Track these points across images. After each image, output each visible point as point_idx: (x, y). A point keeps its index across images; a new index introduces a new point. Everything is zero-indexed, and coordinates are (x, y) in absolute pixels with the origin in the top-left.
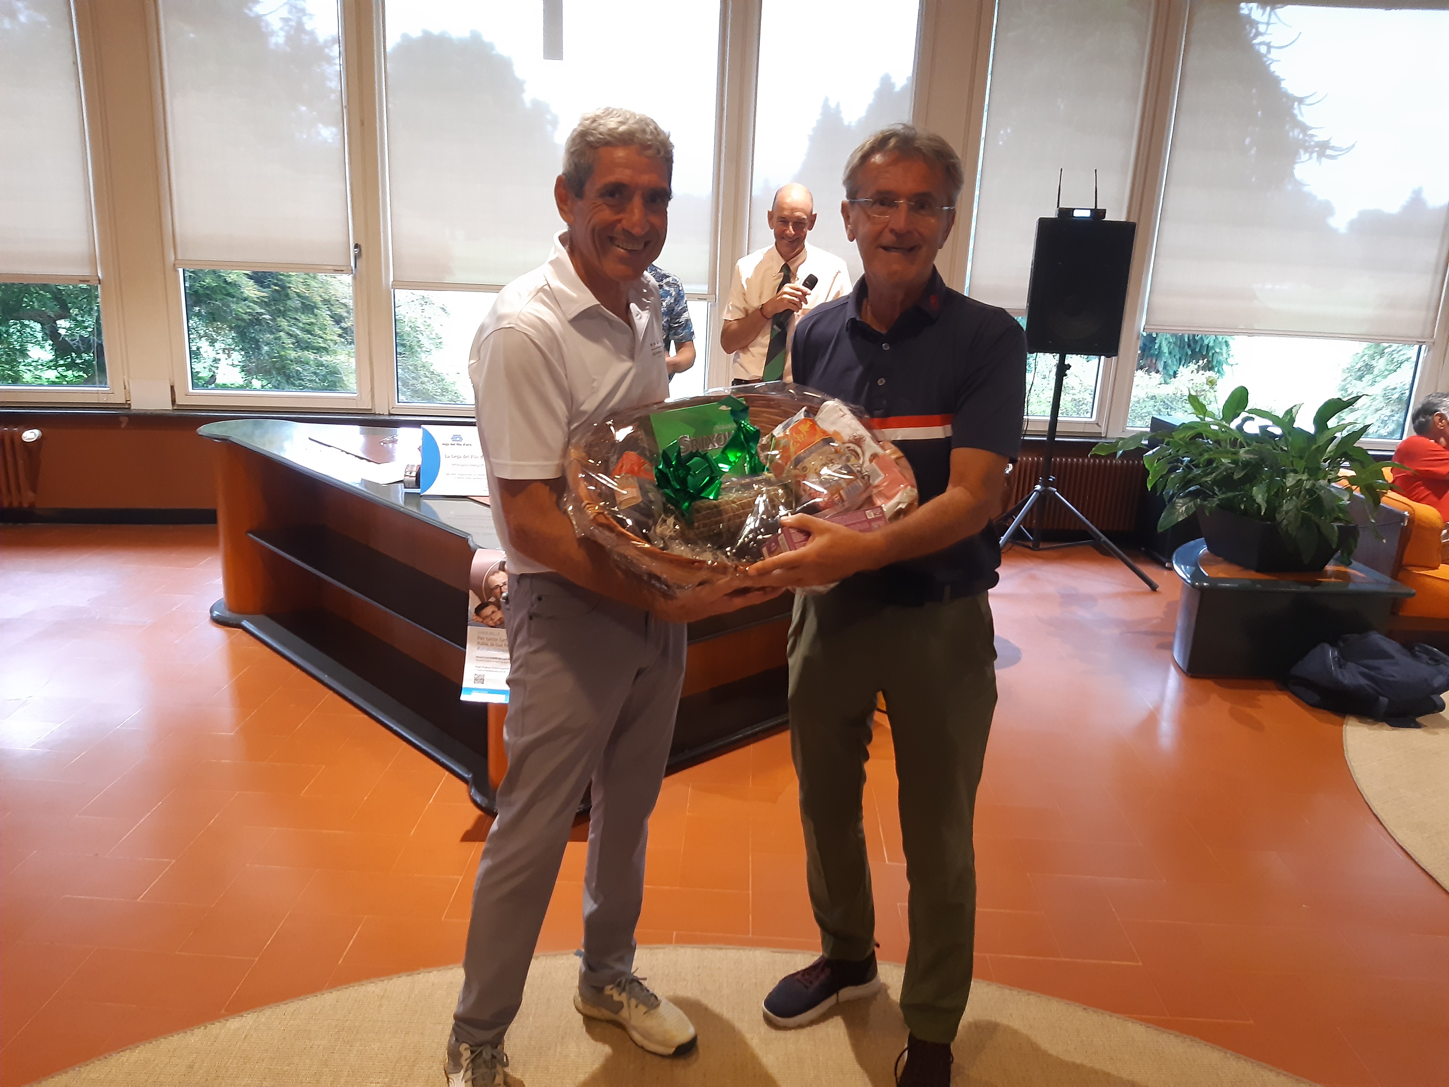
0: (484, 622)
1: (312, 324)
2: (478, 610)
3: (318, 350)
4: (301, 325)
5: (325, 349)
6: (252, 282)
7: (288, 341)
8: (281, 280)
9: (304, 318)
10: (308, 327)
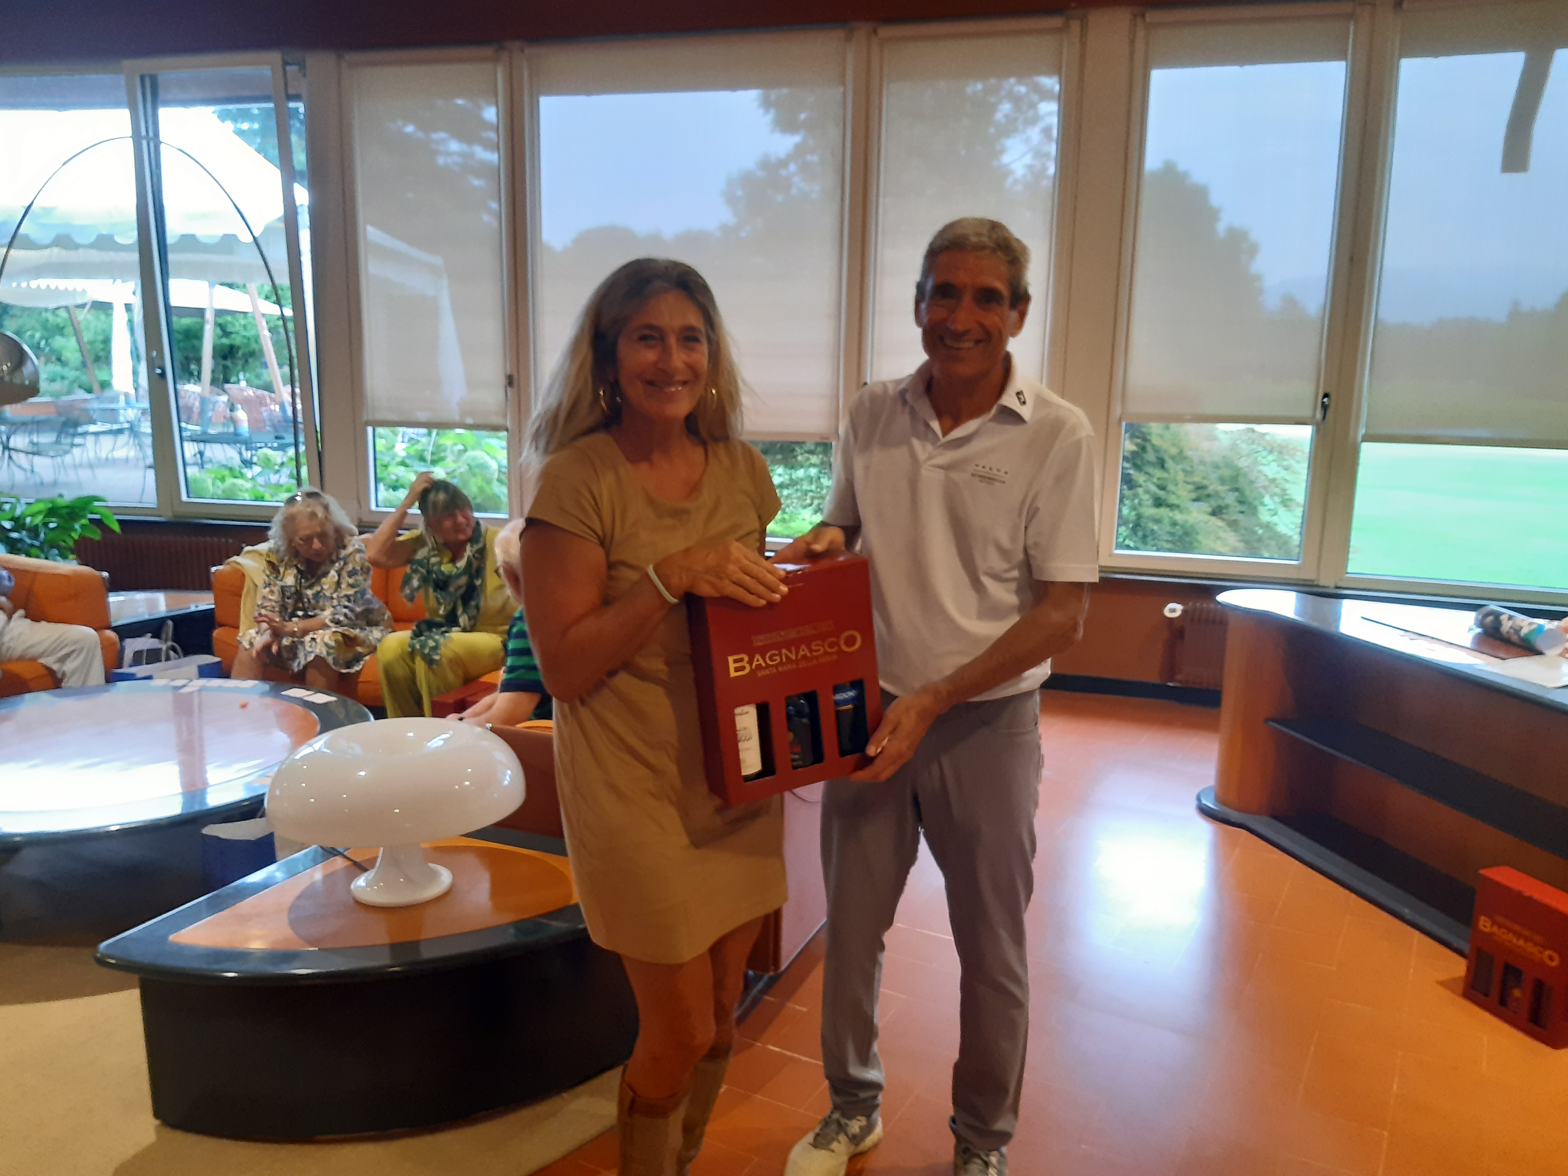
1: (1165, 479)
3: (1171, 506)
4: (1155, 480)
5: (1178, 507)
7: (1147, 499)
9: (1158, 473)
10: (1160, 482)
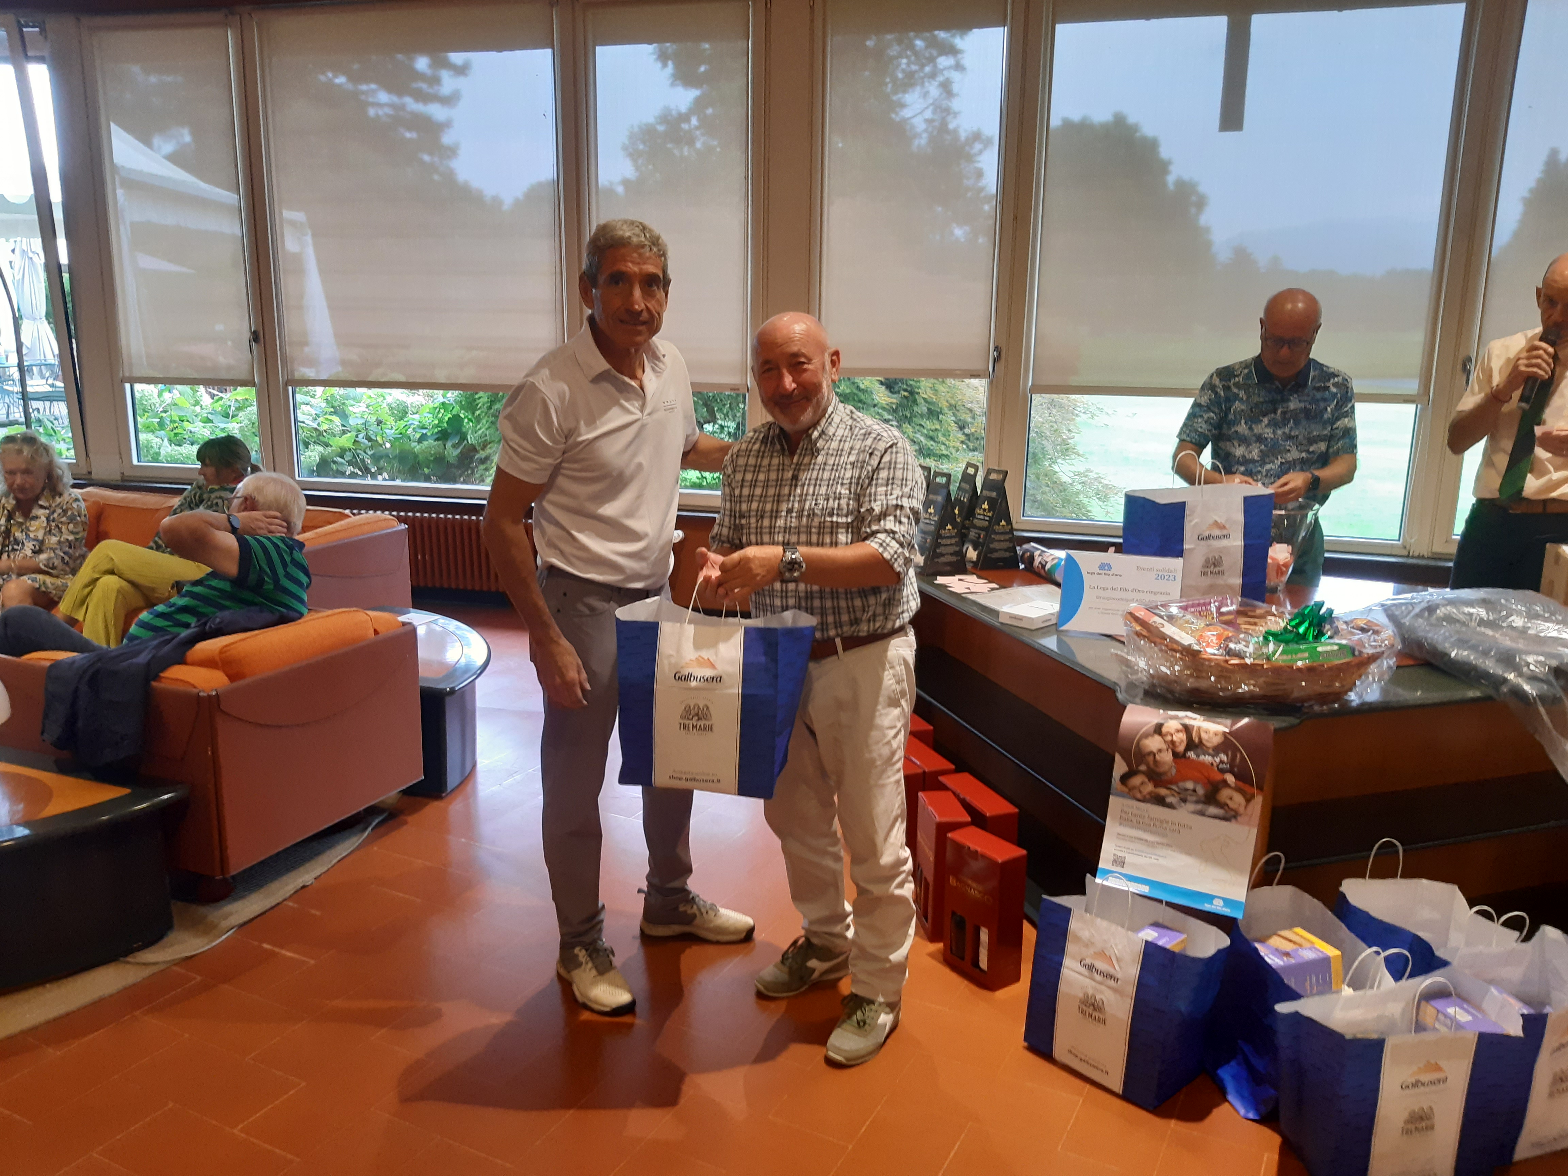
0: (1131, 793)
2: (1124, 779)
6: (883, 388)
8: (911, 385)
